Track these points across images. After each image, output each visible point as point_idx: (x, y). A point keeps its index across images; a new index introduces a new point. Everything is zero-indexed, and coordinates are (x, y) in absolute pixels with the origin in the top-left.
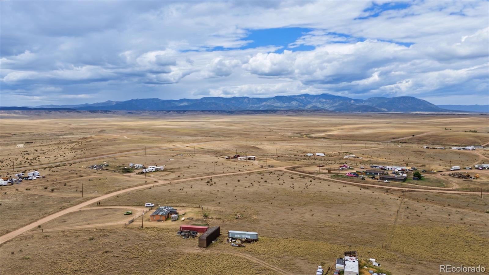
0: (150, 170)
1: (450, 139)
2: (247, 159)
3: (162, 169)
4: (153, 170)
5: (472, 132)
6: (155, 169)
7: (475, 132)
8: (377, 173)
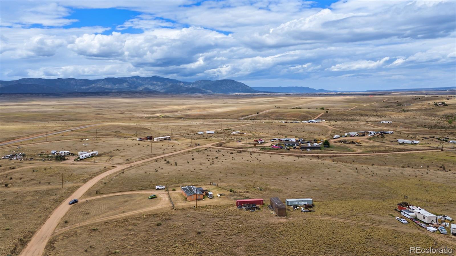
0: (87, 156)
1: (289, 115)
2: (163, 139)
3: (97, 154)
4: (89, 155)
5: (298, 108)
6: (92, 154)
7: (300, 108)
8: (295, 144)
